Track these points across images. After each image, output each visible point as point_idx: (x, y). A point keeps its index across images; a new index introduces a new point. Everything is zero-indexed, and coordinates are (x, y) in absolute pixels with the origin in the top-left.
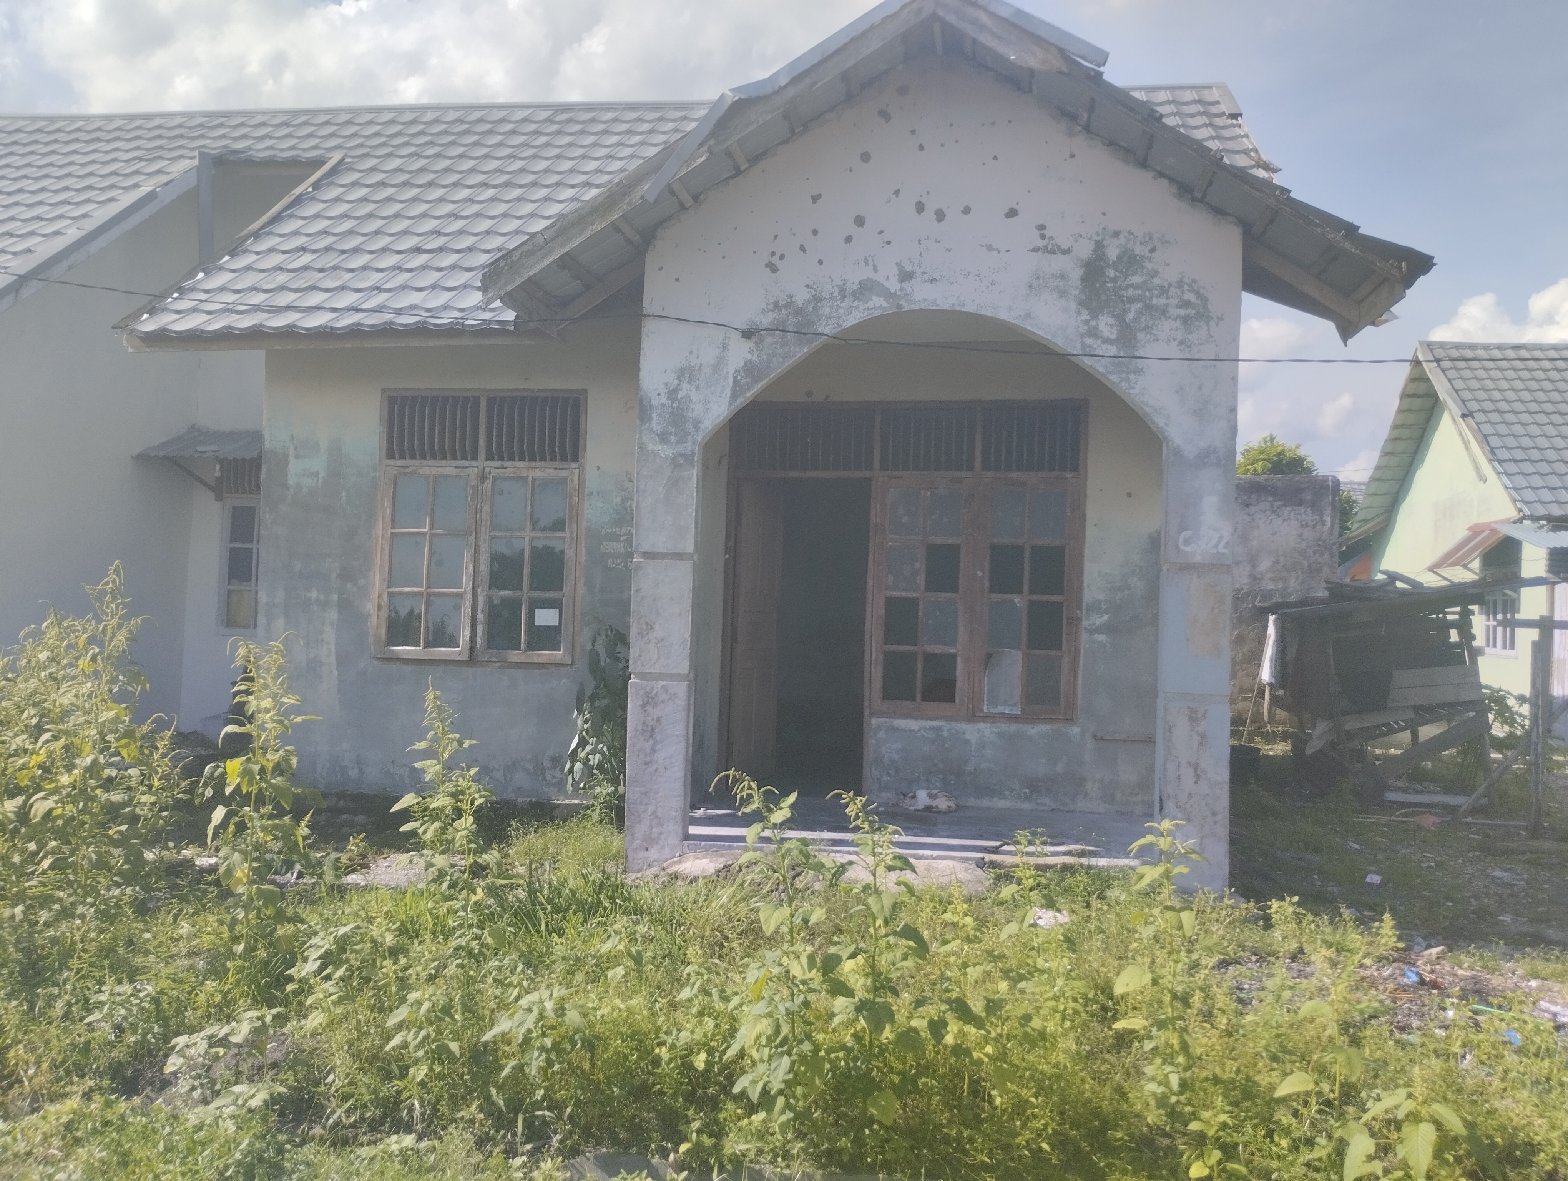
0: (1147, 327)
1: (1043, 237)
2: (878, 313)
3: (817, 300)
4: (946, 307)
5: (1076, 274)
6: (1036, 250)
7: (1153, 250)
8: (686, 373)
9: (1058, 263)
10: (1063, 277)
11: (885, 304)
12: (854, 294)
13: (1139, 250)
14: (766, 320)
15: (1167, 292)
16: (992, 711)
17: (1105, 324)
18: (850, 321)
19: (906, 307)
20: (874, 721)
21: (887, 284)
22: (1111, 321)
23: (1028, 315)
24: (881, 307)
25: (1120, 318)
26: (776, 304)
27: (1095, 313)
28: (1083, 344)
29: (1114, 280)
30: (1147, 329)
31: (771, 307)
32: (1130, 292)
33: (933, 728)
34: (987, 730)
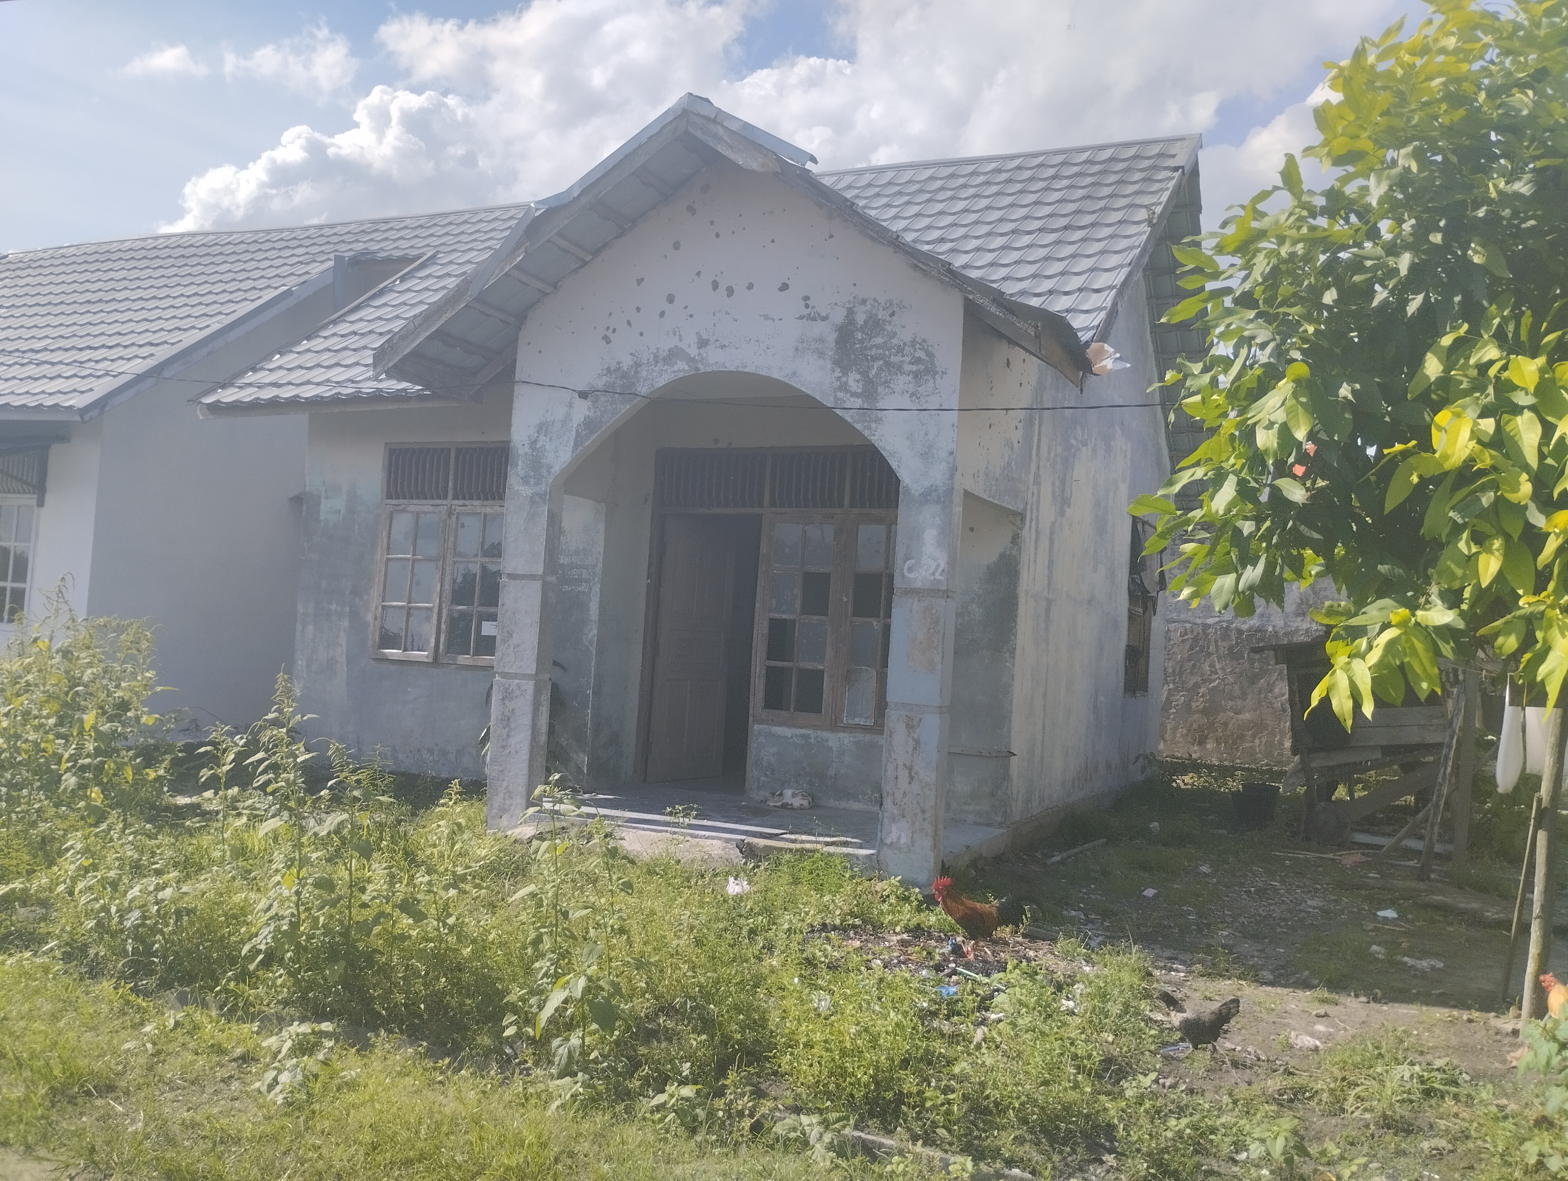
0: (886, 382)
1: (807, 306)
2: (681, 375)
3: (637, 365)
4: (732, 368)
5: (832, 337)
6: (801, 318)
7: (892, 315)
8: (543, 428)
9: (819, 328)
10: (821, 340)
11: (686, 368)
12: (664, 359)
13: (882, 315)
14: (600, 384)
15: (903, 350)
16: (850, 722)
17: (854, 380)
18: (661, 382)
19: (702, 370)
20: (756, 727)
21: (688, 351)
22: (858, 377)
23: (794, 374)
24: (684, 370)
25: (865, 374)
26: (608, 370)
27: (845, 371)
28: (836, 399)
29: (861, 341)
30: (886, 383)
31: (605, 372)
32: (874, 352)
33: (802, 736)
34: (846, 739)
